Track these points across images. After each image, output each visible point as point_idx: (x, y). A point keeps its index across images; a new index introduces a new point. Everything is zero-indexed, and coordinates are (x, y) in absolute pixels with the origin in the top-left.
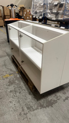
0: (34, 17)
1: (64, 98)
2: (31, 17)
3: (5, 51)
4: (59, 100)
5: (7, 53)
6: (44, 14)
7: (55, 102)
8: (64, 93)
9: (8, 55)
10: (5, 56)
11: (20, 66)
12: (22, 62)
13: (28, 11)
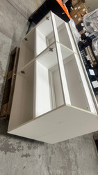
0: (82, 25)
1: (25, 154)
2: (79, 20)
3: (15, 29)
4: (18, 150)
5: (14, 34)
6: (94, 37)
7: (13, 150)
8: (29, 148)
9: (14, 39)
10: (9, 36)
11: (16, 72)
12: (23, 72)
13: (84, 10)
